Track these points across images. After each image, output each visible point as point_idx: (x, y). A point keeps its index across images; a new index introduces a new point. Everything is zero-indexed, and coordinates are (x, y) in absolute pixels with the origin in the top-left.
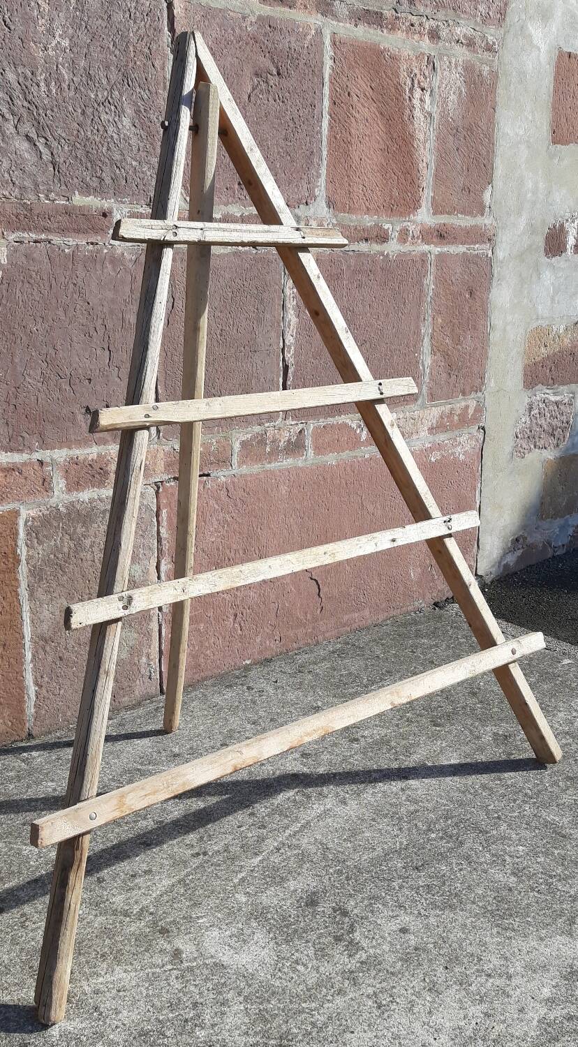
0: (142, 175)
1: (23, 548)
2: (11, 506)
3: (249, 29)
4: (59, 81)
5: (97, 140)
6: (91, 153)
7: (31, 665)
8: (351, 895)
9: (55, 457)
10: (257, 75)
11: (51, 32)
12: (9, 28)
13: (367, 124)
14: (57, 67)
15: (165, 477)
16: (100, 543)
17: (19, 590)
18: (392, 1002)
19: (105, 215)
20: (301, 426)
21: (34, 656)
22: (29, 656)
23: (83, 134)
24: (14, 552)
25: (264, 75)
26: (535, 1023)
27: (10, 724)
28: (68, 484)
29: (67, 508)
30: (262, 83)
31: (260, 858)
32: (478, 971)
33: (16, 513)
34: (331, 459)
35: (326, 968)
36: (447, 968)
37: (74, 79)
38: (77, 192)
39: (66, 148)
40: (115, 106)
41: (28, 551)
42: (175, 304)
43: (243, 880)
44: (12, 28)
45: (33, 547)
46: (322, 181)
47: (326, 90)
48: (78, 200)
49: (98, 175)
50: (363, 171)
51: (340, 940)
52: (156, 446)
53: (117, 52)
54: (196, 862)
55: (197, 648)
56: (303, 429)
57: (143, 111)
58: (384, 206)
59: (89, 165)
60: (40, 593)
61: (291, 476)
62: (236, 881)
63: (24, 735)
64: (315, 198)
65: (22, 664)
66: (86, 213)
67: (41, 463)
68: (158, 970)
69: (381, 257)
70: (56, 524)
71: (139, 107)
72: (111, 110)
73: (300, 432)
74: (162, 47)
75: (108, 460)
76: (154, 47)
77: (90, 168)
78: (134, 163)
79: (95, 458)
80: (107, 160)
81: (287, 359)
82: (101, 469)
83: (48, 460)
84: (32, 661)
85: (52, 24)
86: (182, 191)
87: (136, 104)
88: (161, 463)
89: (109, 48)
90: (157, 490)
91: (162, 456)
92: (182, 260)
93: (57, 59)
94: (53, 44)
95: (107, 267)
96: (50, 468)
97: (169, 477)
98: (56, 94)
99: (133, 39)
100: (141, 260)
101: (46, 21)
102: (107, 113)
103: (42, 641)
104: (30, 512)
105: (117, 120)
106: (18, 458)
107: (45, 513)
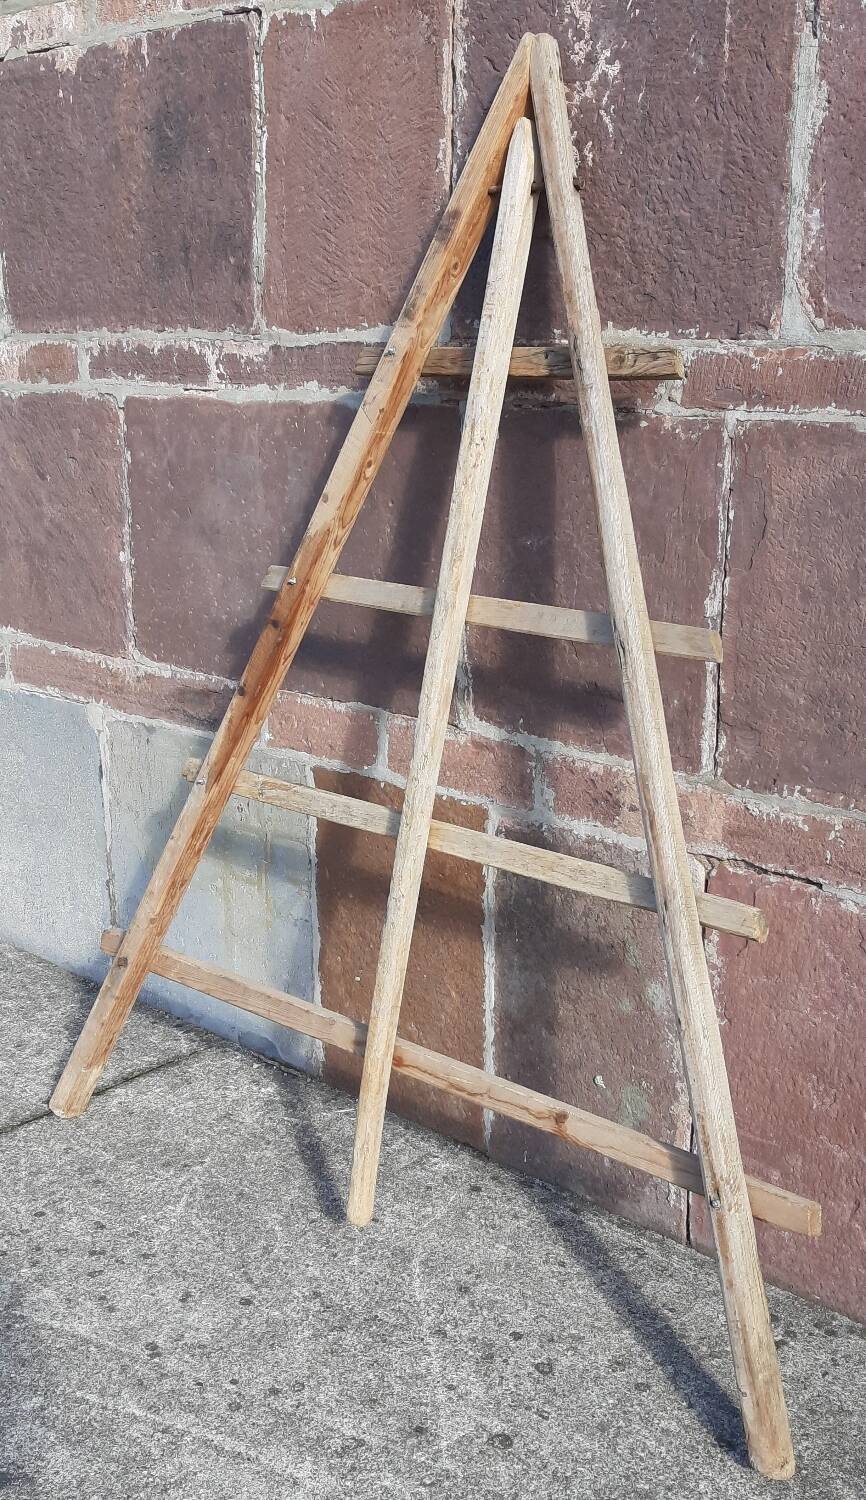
1: (491, 869)
2: (477, 800)
4: (598, 138)
5: (652, 228)
6: (640, 254)
11: (591, 59)
14: (598, 114)
15: (723, 852)
16: (598, 917)
17: (481, 926)
21: (496, 1036)
22: (490, 1033)
28: (557, 799)
29: (554, 836)
33: (482, 814)
37: (625, 128)
38: (612, 323)
40: (689, 162)
41: (498, 877)
42: (768, 530)
45: (503, 875)
48: (613, 334)
49: (647, 291)
52: (709, 789)
53: (701, 61)
57: (740, 161)
59: (635, 272)
60: (510, 948)
65: (482, 1039)
67: (522, 751)
71: (733, 153)
72: (680, 170)
74: (792, 25)
76: (772, 32)
77: (635, 281)
78: (714, 261)
79: (601, 773)
80: (664, 263)
82: (608, 794)
83: (531, 750)
85: (595, 44)
86: (809, 308)
87: (729, 152)
88: (716, 823)
89: (686, 57)
90: (710, 871)
91: (720, 810)
92: (791, 444)
93: (599, 100)
94: (595, 78)
95: (643, 451)
96: (533, 764)
97: (732, 855)
98: (593, 160)
99: (730, 27)
100: (710, 441)
101: (587, 41)
102: (673, 178)
103: (509, 1022)
104: (504, 819)
105: (688, 186)
106: (492, 733)
107: (524, 830)
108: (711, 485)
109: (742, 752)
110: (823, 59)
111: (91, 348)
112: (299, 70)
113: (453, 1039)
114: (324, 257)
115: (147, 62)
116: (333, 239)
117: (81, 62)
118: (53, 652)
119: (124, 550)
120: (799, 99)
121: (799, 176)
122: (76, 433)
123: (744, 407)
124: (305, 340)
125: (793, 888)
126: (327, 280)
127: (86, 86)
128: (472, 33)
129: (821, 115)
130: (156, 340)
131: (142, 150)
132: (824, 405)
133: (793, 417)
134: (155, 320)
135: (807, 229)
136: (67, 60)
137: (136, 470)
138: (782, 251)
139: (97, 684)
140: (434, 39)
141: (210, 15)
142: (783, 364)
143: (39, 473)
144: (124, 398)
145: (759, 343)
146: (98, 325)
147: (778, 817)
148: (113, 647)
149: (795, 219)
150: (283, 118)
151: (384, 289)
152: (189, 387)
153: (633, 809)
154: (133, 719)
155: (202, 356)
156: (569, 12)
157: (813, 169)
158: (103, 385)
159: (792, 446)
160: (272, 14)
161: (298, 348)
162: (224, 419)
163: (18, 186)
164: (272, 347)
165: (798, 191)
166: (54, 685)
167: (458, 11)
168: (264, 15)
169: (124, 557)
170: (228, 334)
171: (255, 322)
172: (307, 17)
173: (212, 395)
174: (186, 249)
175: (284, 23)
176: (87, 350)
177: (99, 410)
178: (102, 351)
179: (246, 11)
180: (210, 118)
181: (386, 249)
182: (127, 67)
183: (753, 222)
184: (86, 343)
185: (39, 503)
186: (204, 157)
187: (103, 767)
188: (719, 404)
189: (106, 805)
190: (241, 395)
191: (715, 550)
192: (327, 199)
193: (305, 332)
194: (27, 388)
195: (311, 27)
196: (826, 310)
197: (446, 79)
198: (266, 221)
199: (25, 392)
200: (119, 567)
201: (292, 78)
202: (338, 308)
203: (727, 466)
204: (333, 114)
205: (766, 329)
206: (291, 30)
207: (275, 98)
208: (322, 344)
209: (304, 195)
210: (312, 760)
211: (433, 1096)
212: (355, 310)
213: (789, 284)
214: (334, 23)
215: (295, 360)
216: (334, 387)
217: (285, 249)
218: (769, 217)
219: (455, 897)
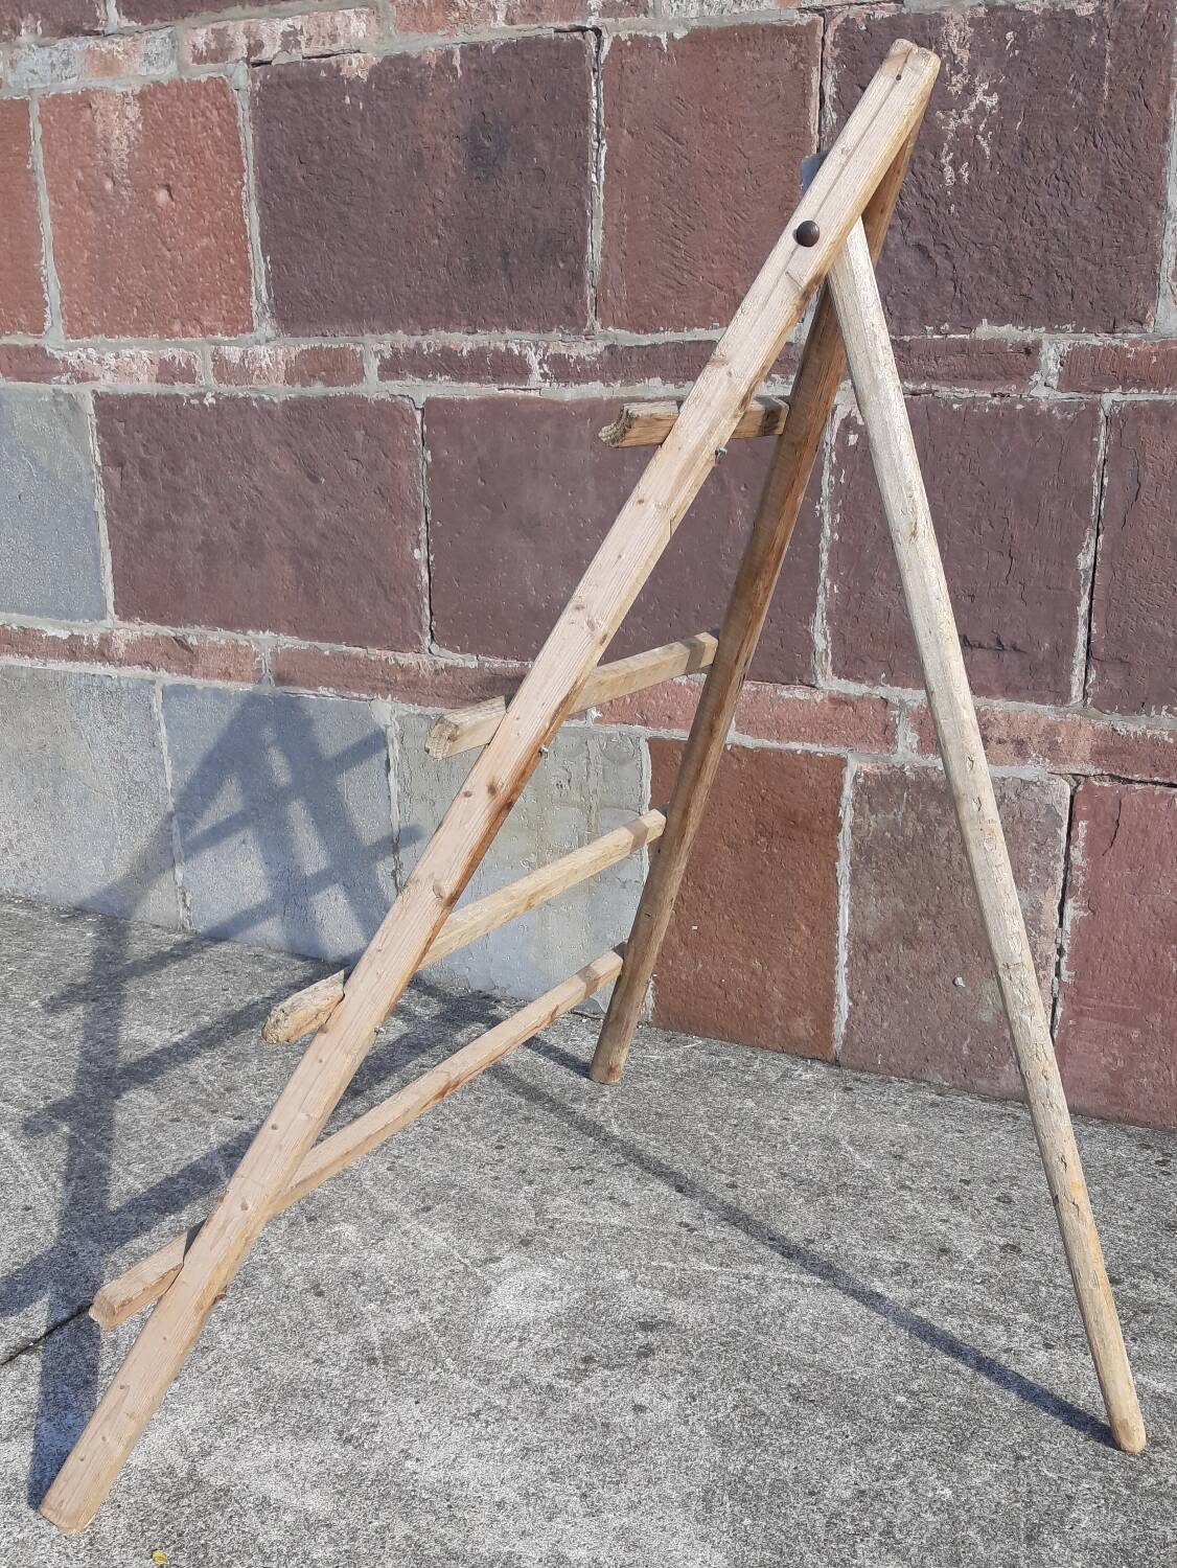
0: (1102, 286)
1: (848, 809)
2: (834, 750)
4: (976, 160)
5: (1029, 238)
6: (1016, 260)
7: (846, 970)
9: (906, 698)
11: (969, 91)
14: (975, 138)
15: (1091, 770)
17: (837, 864)
19: (1028, 352)
21: (850, 959)
22: (843, 957)
23: (1007, 232)
24: (835, 811)
28: (920, 741)
29: (917, 774)
33: (841, 763)
37: (1002, 152)
38: (985, 321)
39: (977, 256)
40: (1067, 181)
41: (855, 817)
42: (1142, 493)
45: (863, 815)
48: (985, 330)
49: (1024, 292)
52: (1078, 717)
53: (1080, 97)
57: (1117, 182)
59: (1011, 276)
60: (866, 879)
63: (830, 1056)
65: (835, 963)
66: (995, 350)
67: (886, 702)
70: (898, 792)
71: (1111, 176)
72: (1058, 188)
74: (1168, 72)
76: (1150, 75)
77: (1011, 283)
78: (1090, 268)
80: (1041, 268)
83: (895, 701)
84: (847, 965)
85: (973, 78)
87: (1106, 174)
88: (1084, 747)
89: (1065, 94)
90: (1076, 788)
91: (1089, 735)
92: (1164, 420)
93: (976, 127)
94: (973, 106)
95: (1019, 431)
96: (897, 712)
97: (1099, 771)
98: (969, 178)
99: (1110, 70)
100: (1086, 419)
101: (964, 75)
102: (1051, 195)
103: (863, 946)
104: (864, 765)
105: (1066, 203)
106: (854, 689)
107: (885, 772)
108: (1086, 457)
109: (1112, 682)
111: (381, 351)
112: (645, 88)
113: (801, 968)
114: (671, 262)
115: (460, 73)
116: (683, 246)
117: (374, 71)
118: (327, 653)
119: (419, 547)
120: (1174, 132)
121: (1174, 198)
122: (359, 435)
123: (1120, 389)
124: (647, 340)
125: (1157, 793)
126: (674, 284)
127: (381, 93)
128: (843, 62)
130: (464, 342)
131: (451, 156)
133: (1166, 398)
134: (465, 322)
136: (356, 67)
137: (436, 468)
138: (1157, 259)
139: (384, 681)
140: (801, 66)
141: (539, 32)
142: (1157, 354)
143: (309, 476)
144: (424, 400)
145: (1135, 336)
146: (391, 328)
147: (1145, 734)
148: (409, 642)
149: (1170, 231)
150: (626, 132)
152: (505, 386)
153: (1000, 742)
154: (430, 711)
155: (522, 358)
156: (947, 49)
158: (395, 387)
159: (1165, 422)
160: (615, 34)
161: (638, 347)
162: (549, 416)
163: (288, 190)
164: (607, 347)
165: (1172, 209)
166: (328, 685)
167: (828, 42)
168: (605, 35)
169: (419, 554)
170: (556, 334)
171: (588, 324)
172: (657, 40)
173: (533, 394)
174: (505, 255)
175: (629, 43)
176: (376, 353)
177: (390, 413)
178: (396, 354)
179: (582, 30)
180: (538, 130)
181: (743, 256)
182: (434, 77)
183: (1128, 233)
184: (374, 347)
185: (310, 505)
186: (529, 166)
187: (391, 761)
188: (1095, 388)
189: (394, 798)
190: (570, 393)
191: (1089, 513)
192: (676, 208)
193: (646, 332)
194: (296, 391)
195: (661, 49)
197: (815, 102)
198: (603, 228)
199: (293, 396)
200: (414, 565)
201: (638, 95)
202: (686, 309)
203: (1102, 440)
204: (685, 129)
205: (1142, 324)
206: (636, 50)
207: (617, 112)
208: (667, 343)
209: (649, 205)
210: (650, 732)
211: (777, 1021)
212: (706, 311)
213: (1165, 286)
214: (687, 46)
215: (634, 359)
216: (681, 383)
217: (625, 254)
218: (1145, 230)
219: (807, 841)
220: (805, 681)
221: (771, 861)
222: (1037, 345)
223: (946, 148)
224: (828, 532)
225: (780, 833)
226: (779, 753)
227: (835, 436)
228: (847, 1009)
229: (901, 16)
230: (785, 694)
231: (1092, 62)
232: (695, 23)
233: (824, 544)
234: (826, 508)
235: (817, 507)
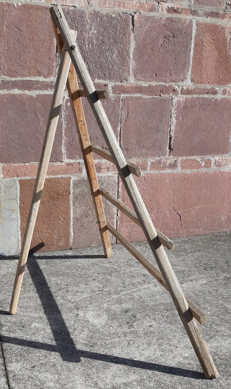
0: (119, 73)
2: (68, 176)
3: (163, 22)
4: (92, 44)
5: (104, 62)
6: (102, 66)
7: (73, 226)
8: (140, 313)
10: (165, 37)
11: (90, 29)
12: (77, 28)
13: (210, 52)
14: (92, 39)
17: (70, 202)
18: (133, 344)
19: (105, 86)
20: (176, 159)
21: (73, 223)
22: (72, 223)
23: (99, 60)
24: (69, 190)
25: (168, 37)
26: (176, 362)
27: (65, 244)
29: (87, 178)
30: (167, 40)
31: (118, 296)
32: (167, 343)
33: (70, 178)
34: (188, 171)
35: (119, 330)
36: (157, 340)
37: (98, 43)
38: (96, 79)
39: (94, 65)
41: (73, 190)
42: (129, 115)
43: (109, 300)
44: (78, 28)
45: (75, 189)
46: (189, 73)
47: (193, 41)
48: (96, 81)
49: (104, 73)
50: (207, 69)
51: (128, 324)
53: (113, 33)
54: (98, 292)
55: (130, 231)
56: (177, 160)
57: (121, 52)
58: (216, 82)
59: (101, 70)
60: (76, 204)
61: (171, 176)
62: (107, 300)
63: (69, 248)
64: (186, 79)
65: (70, 226)
66: (99, 85)
67: (79, 163)
68: (70, 318)
69: (214, 100)
70: (83, 183)
71: (120, 50)
72: (110, 52)
73: (176, 161)
74: (129, 31)
75: (101, 164)
76: (126, 31)
78: (117, 69)
79: (97, 163)
80: (107, 68)
81: (171, 135)
82: (99, 167)
83: (82, 162)
85: (91, 26)
86: (134, 77)
89: (110, 32)
90: (119, 176)
92: (132, 100)
93: (92, 37)
94: (91, 32)
95: (105, 102)
96: (82, 165)
98: (91, 48)
99: (118, 29)
100: (117, 100)
101: (89, 25)
102: (108, 53)
103: (76, 219)
104: (75, 178)
105: (111, 55)
106: (71, 161)
107: (80, 179)
108: (118, 108)
110: (135, 37)
112: (10, 16)
113: (61, 229)
114: (19, 60)
116: (22, 56)
120: (131, 43)
121: (131, 56)
123: (124, 94)
124: (13, 79)
126: (21, 66)
129: (135, 46)
132: (137, 93)
133: (132, 96)
135: (133, 65)
138: (129, 68)
142: (130, 87)
145: (125, 83)
149: (131, 63)
150: (5, 26)
151: (38, 68)
153: (104, 168)
156: (85, 19)
157: (133, 55)
161: (11, 81)
164: (2, 81)
165: (131, 58)
172: (13, 4)
175: (5, 4)
181: (39, 60)
183: (123, 62)
188: (119, 93)
191: (119, 119)
192: (20, 47)
193: (13, 77)
195: (15, 7)
196: (136, 78)
201: (8, 17)
202: (24, 72)
203: (121, 104)
204: (22, 28)
205: (127, 81)
206: (8, 6)
207: (2, 21)
208: (19, 80)
209: (13, 45)
210: (19, 178)
211: (56, 243)
212: (30, 73)
213: (131, 73)
214: (22, 8)
215: (10, 84)
216: (23, 90)
217: (6, 57)
218: (126, 62)
219: (62, 198)
220: (60, 161)
221: (53, 205)
222: (107, 84)
223: (86, 41)
224: (64, 126)
225: (56, 197)
226: (55, 178)
227: (64, 104)
228: (73, 235)
229: (75, 10)
230: (55, 164)
231: (115, 27)
232: (24, 2)
233: (63, 129)
234: (63, 120)
235: (61, 120)
